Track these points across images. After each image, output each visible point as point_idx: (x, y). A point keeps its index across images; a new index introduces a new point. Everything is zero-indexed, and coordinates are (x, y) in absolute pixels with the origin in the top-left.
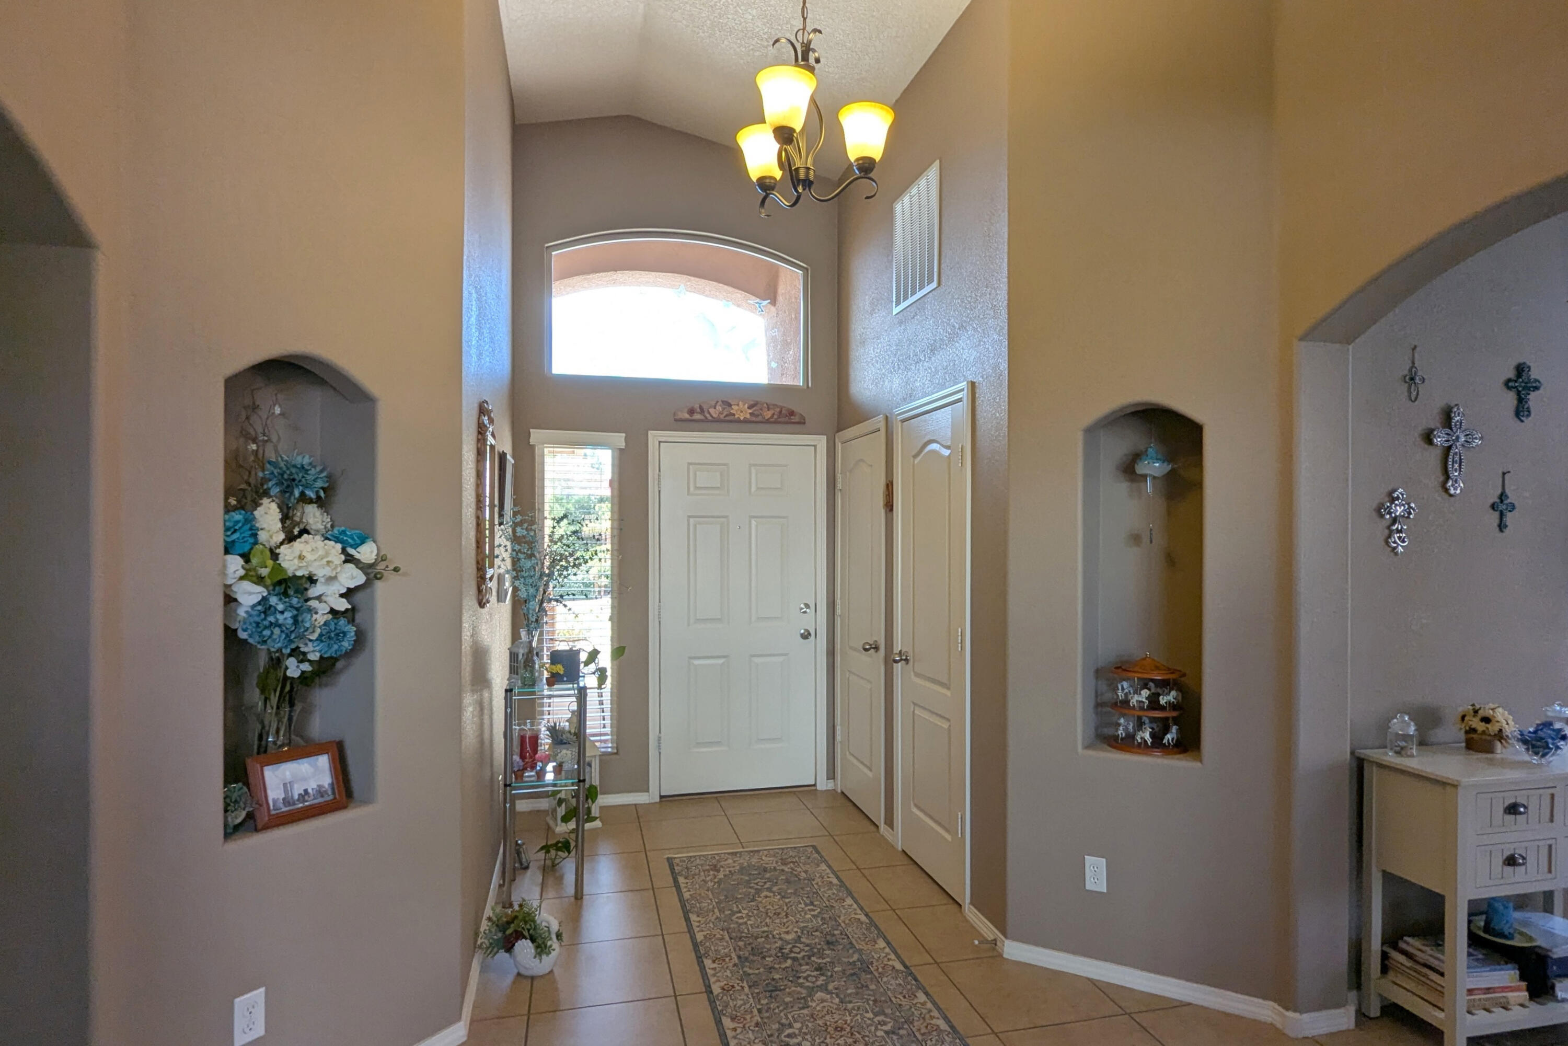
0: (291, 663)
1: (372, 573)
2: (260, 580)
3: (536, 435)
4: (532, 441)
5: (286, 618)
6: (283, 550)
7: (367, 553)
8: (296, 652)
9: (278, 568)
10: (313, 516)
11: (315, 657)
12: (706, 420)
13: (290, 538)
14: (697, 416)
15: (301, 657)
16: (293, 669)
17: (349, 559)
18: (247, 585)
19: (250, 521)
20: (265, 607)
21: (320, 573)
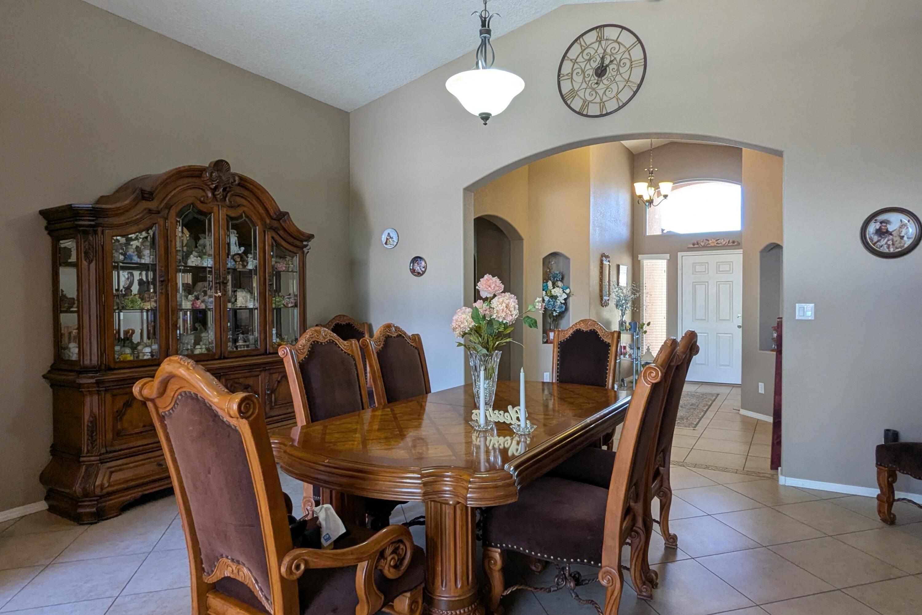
0: (554, 312)
1: (568, 295)
2: (548, 296)
3: (640, 257)
4: (639, 259)
5: (552, 303)
6: (552, 290)
7: (568, 291)
8: (555, 310)
9: (551, 293)
10: (560, 284)
11: (558, 311)
12: (699, 247)
13: (554, 288)
14: (696, 246)
15: (556, 311)
16: (555, 314)
17: (564, 292)
18: (546, 297)
19: (547, 285)
20: (549, 301)
21: (558, 295)
